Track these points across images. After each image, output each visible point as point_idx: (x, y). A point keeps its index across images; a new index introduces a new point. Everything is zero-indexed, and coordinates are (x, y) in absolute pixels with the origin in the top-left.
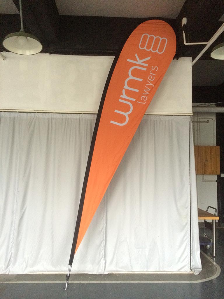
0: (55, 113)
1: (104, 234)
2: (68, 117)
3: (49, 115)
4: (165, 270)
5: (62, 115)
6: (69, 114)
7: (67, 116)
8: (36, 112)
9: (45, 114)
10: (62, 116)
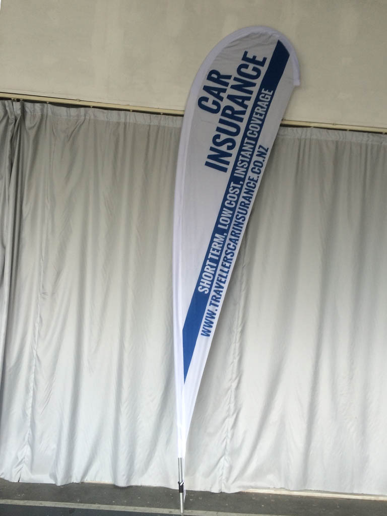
0: (134, 111)
1: (230, 403)
2: (162, 123)
3: (119, 115)
4: (365, 493)
5: (149, 117)
6: (167, 117)
7: (161, 119)
8: (89, 107)
9: (110, 111)
10: (150, 119)
